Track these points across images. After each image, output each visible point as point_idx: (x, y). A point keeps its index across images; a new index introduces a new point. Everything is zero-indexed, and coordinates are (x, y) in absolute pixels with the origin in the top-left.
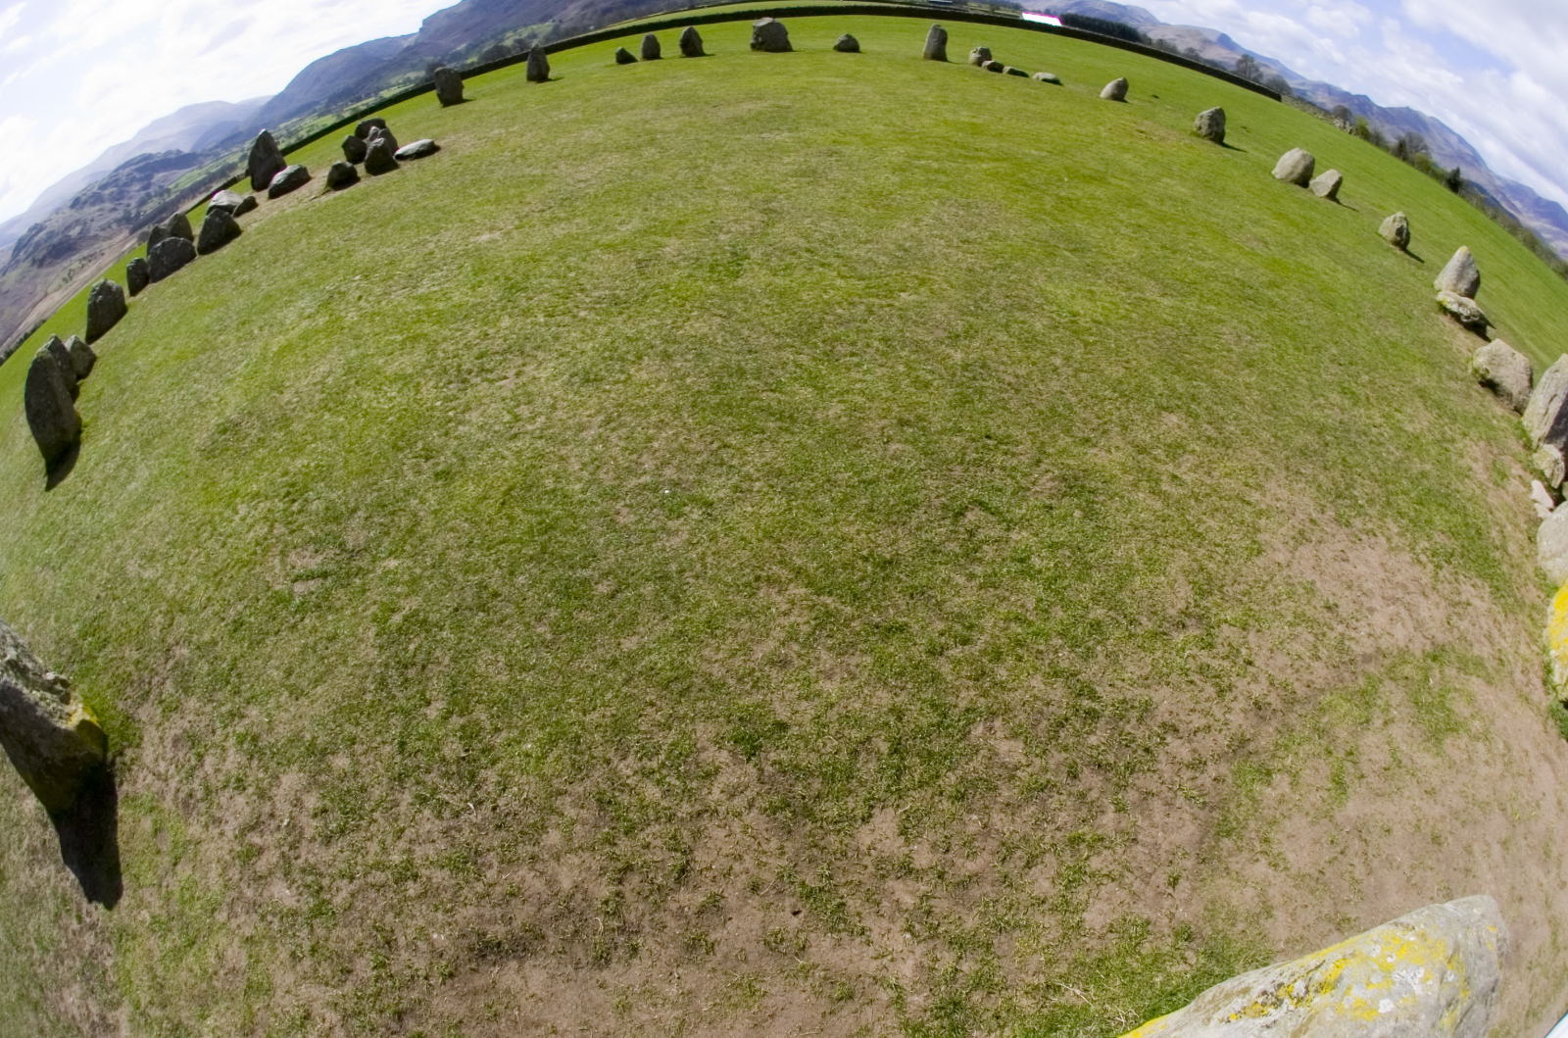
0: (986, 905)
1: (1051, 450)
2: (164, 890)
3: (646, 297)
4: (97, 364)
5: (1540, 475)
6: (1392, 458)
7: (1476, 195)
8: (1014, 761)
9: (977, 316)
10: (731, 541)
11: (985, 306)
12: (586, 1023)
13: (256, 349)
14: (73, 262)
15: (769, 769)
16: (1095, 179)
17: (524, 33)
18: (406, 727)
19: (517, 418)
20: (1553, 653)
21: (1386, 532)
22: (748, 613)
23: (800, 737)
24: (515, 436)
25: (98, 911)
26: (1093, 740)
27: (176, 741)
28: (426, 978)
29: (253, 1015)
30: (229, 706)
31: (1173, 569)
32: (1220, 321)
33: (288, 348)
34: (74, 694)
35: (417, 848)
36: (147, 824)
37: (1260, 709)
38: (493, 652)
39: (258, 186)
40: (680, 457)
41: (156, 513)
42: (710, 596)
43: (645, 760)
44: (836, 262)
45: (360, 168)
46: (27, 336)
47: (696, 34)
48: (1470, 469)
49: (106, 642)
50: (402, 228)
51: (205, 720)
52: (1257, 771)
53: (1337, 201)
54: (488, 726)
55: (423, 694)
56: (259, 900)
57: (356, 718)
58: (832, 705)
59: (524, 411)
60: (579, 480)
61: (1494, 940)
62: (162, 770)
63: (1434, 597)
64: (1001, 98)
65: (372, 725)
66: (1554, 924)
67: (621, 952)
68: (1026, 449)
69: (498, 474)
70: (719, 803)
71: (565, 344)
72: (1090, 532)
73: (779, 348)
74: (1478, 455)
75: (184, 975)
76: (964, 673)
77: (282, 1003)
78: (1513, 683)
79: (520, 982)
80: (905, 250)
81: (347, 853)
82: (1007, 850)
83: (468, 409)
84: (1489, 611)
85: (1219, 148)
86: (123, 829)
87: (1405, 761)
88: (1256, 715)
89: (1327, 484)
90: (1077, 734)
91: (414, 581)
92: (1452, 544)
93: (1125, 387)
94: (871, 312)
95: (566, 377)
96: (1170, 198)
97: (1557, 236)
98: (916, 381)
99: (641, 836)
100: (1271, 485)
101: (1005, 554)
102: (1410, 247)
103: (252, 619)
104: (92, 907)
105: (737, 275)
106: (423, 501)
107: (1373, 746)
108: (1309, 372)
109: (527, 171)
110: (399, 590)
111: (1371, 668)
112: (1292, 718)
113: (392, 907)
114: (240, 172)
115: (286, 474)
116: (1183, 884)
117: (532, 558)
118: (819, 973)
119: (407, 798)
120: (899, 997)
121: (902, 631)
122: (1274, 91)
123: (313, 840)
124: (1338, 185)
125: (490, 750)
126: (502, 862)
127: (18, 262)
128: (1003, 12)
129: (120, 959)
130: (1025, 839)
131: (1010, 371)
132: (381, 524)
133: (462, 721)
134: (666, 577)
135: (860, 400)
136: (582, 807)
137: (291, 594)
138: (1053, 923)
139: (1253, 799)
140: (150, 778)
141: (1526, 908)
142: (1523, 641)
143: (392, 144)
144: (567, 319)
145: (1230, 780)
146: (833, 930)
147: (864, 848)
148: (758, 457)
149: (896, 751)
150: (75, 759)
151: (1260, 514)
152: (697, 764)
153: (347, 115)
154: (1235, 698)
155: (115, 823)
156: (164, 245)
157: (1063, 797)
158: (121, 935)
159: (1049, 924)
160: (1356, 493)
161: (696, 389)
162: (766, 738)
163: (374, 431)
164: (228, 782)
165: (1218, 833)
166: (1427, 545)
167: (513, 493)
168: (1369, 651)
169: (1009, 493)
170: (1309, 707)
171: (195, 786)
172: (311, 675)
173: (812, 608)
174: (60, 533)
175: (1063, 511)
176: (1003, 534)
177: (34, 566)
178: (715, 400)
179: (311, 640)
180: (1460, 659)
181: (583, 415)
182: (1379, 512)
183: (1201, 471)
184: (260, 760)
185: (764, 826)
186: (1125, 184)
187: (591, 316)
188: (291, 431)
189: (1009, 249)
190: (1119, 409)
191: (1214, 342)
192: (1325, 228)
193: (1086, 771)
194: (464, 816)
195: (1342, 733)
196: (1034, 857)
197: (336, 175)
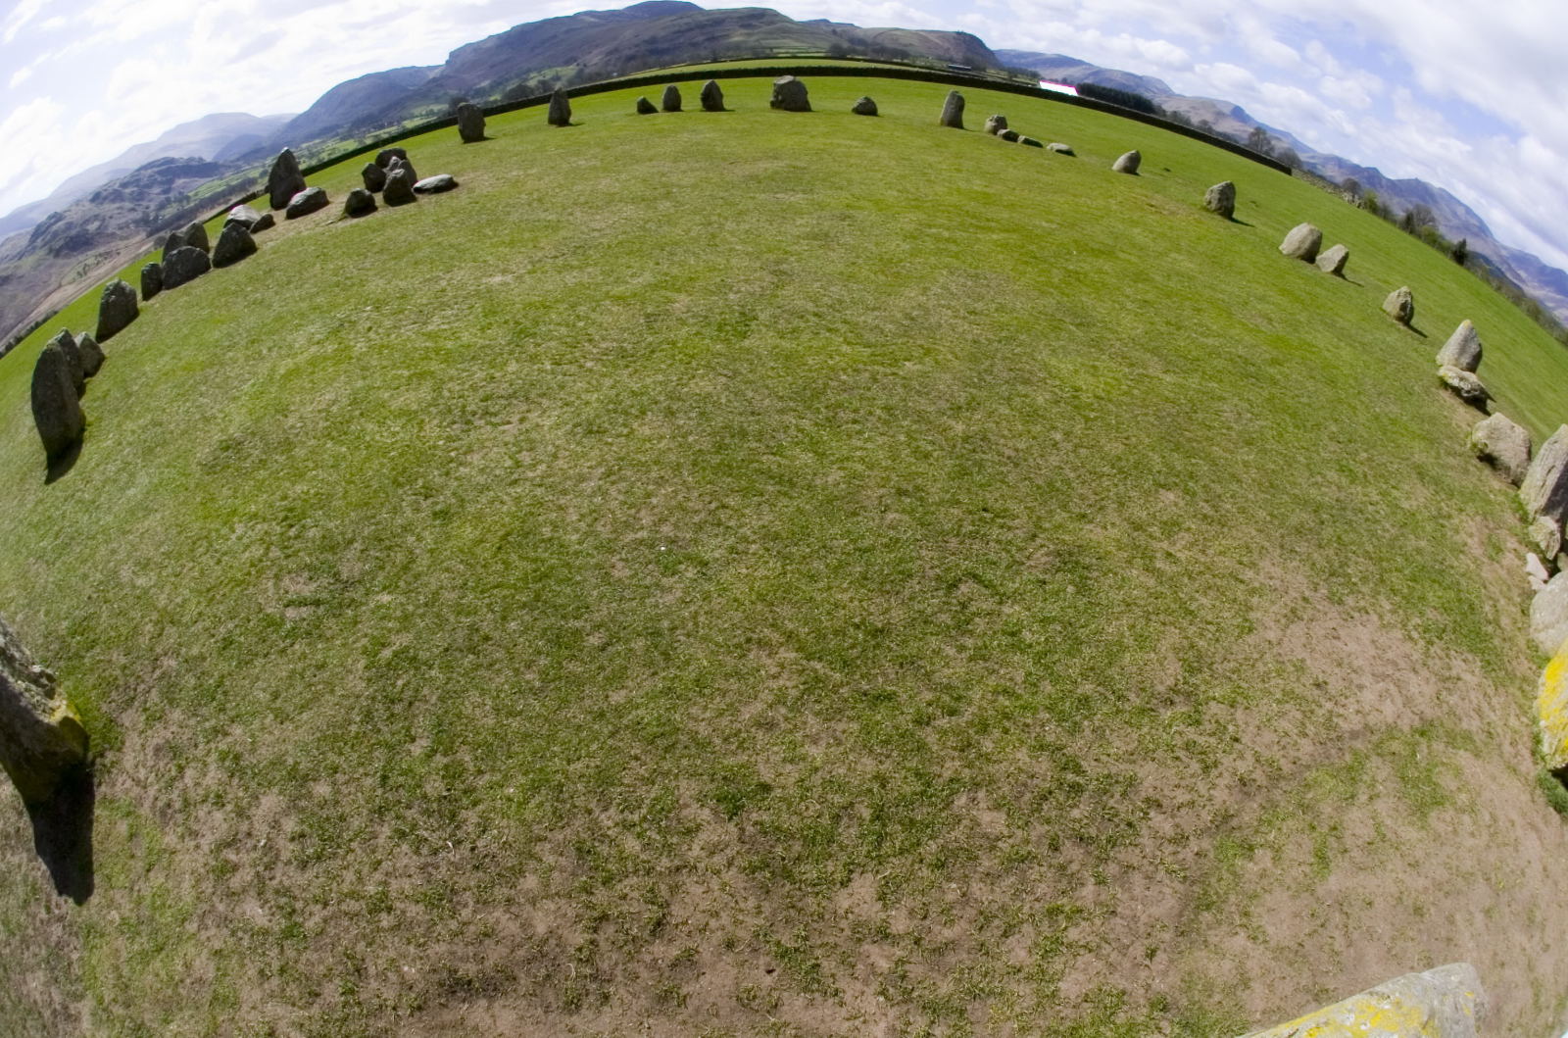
0: (962, 972)
1: (1047, 525)
2: (135, 894)
3: (653, 352)
4: (105, 364)
5: (1535, 547)
7: (1480, 267)
8: (996, 832)
9: (980, 388)
10: (724, 601)
11: (988, 378)
13: (263, 369)
14: (89, 257)
15: (750, 829)
16: (1103, 253)
17: (549, 74)
18: (388, 762)
19: (518, 464)
20: (1542, 723)
21: (1379, 609)
22: (737, 674)
23: (782, 799)
24: (516, 482)
25: (68, 905)
26: (1076, 813)
27: (158, 750)
28: (394, 1009)
29: (217, 1026)
30: (213, 722)
31: (1164, 646)
32: (1221, 399)
33: (294, 373)
34: (59, 690)
35: (393, 881)
36: (123, 828)
37: (1245, 785)
38: (481, 695)
39: (277, 205)
40: (678, 514)
41: (153, 521)
42: (700, 655)
43: (626, 812)
44: (843, 328)
45: (379, 198)
46: (38, 325)
47: (718, 89)
48: (1465, 544)
49: (93, 644)
50: (416, 263)
51: (188, 733)
52: (1241, 846)
53: (1343, 277)
54: (471, 767)
55: (408, 730)
56: (231, 915)
57: (340, 748)
58: (817, 770)
59: (526, 457)
60: (577, 530)
61: (1472, 1005)
62: (142, 776)
63: (1424, 673)
64: (1015, 167)
65: (355, 756)
66: (1536, 986)
67: (592, 999)
68: (1022, 523)
70: (698, 859)
71: (569, 394)
72: (1082, 608)
73: (782, 412)
74: (1474, 530)
75: (150, 978)
76: (950, 743)
77: (247, 1017)
78: (1501, 755)
79: (489, 1021)
80: (912, 319)
81: (322, 879)
82: (985, 919)
83: (470, 450)
84: (1480, 685)
85: (1230, 223)
86: (98, 831)
87: (1389, 835)
88: (1241, 791)
89: (1321, 563)
90: (1060, 807)
91: (406, 617)
92: (1443, 619)
93: (1123, 463)
94: (875, 380)
95: (569, 427)
96: (1178, 274)
97: (1560, 304)
98: (916, 451)
99: (619, 887)
100: (1265, 564)
101: (996, 627)
102: (1414, 322)
103: (242, 639)
104: (61, 900)
105: (744, 336)
106: (419, 539)
107: (1357, 822)
108: (1308, 450)
109: (543, 216)
110: (390, 625)
111: (1358, 744)
112: (1277, 794)
113: (364, 936)
114: (259, 187)
115: (285, 498)
116: (1161, 956)
117: (525, 605)
118: (790, 1031)
119: (386, 831)
121: (890, 700)
122: (1285, 164)
123: (289, 863)
124: (1344, 259)
125: (471, 792)
126: (478, 902)
127: (34, 248)
128: (1021, 80)
129: (86, 954)
130: (1004, 908)
131: (1010, 444)
132: (377, 558)
133: (445, 760)
134: (657, 633)
135: (860, 467)
136: (561, 855)
137: (283, 618)
138: (1028, 991)
139: (1235, 874)
140: (129, 783)
141: (1508, 972)
142: (1513, 712)
143: (411, 176)
144: (573, 368)
145: (1211, 855)
146: (806, 990)
147: (841, 912)
148: (752, 522)
149: (878, 818)
150: (55, 754)
151: (1253, 592)
152: (679, 820)
153: (369, 142)
154: (1221, 774)
155: (91, 822)
156: (180, 252)
157: (1043, 869)
158: (89, 932)
159: (1024, 992)
160: (1349, 571)
161: (698, 448)
162: (748, 798)
163: (376, 465)
164: (207, 796)
165: (1197, 907)
166: (1419, 622)
167: (510, 538)
168: (1357, 728)
169: (1003, 566)
170: (1294, 784)
171: (174, 796)
172: (297, 700)
173: (801, 672)
174: (56, 528)
175: (1056, 586)
176: (996, 607)
177: (27, 558)
178: (716, 460)
179: (300, 665)
180: (1448, 734)
181: (584, 466)
182: (1372, 590)
183: (1195, 549)
184: (241, 779)
185: (742, 885)
186: (1134, 259)
187: (598, 367)
188: (293, 456)
189: (1015, 322)
190: (1116, 485)
191: (1215, 420)
192: (1330, 305)
193: (1068, 843)
194: (442, 854)
195: (1326, 809)
196: (1011, 926)
197: (354, 201)
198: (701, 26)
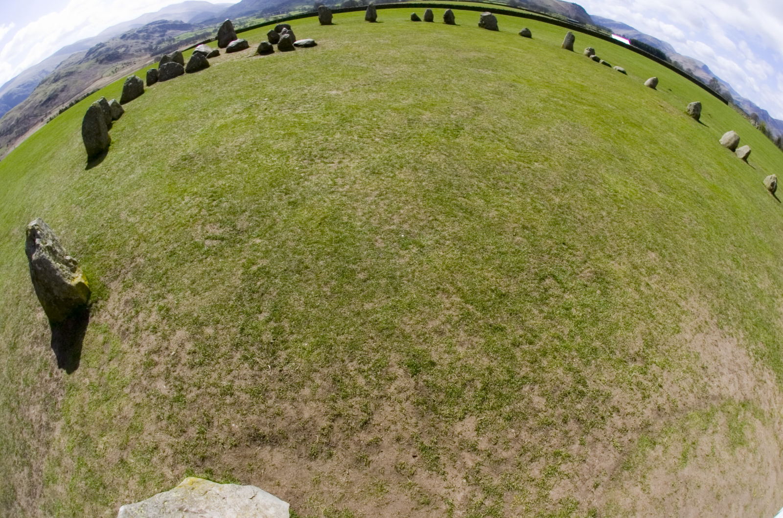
0: (506, 475)
1: (592, 257)
2: (100, 371)
3: (410, 138)
4: (124, 115)
8: (539, 407)
9: (570, 182)
10: (429, 267)
11: (575, 178)
12: (295, 485)
13: (208, 123)
14: (119, 64)
15: (421, 383)
16: (636, 125)
18: (246, 322)
19: (335, 184)
21: (738, 336)
22: (429, 304)
23: (440, 371)
24: (333, 192)
25: (62, 373)
26: (579, 406)
27: (127, 302)
28: (223, 444)
29: (128, 441)
30: (158, 291)
31: (637, 330)
32: (684, 211)
33: (224, 126)
34: (78, 269)
35: (236, 381)
36: (101, 338)
37: (660, 410)
38: (299, 295)
39: (221, 46)
40: (412, 220)
41: (141, 192)
42: (413, 292)
43: (362, 365)
44: (506, 141)
45: (275, 47)
46: (88, 95)
47: (452, 14)
49: (101, 247)
50: (292, 80)
51: (144, 296)
52: (650, 441)
53: (747, 162)
54: (288, 330)
55: (259, 307)
56: (149, 387)
57: (222, 312)
58: (460, 359)
59: (339, 181)
60: (361, 220)
62: (116, 314)
63: (751, 374)
64: (597, 75)
65: (229, 316)
67: (323, 454)
68: (581, 254)
70: (392, 394)
71: (365, 153)
72: (602, 303)
73: (471, 177)
75: (98, 413)
76: (527, 358)
77: (145, 438)
79: (269, 457)
80: (541, 142)
81: (200, 375)
82: (524, 451)
83: (311, 174)
84: (773, 388)
85: (697, 122)
86: (87, 338)
87: (717, 454)
88: (657, 413)
89: (717, 305)
90: (572, 401)
92: (765, 350)
93: (633, 233)
94: (519, 169)
95: (363, 169)
96: (670, 143)
98: (535, 208)
99: (350, 401)
100: (691, 299)
101: (560, 304)
102: (776, 193)
103: (180, 252)
104: (60, 371)
105: (456, 137)
106: (280, 214)
107: (705, 442)
108: (720, 246)
109: (359, 64)
110: (259, 254)
111: (714, 403)
112: (673, 419)
113: (216, 406)
114: (213, 37)
115: (213, 186)
116: (600, 488)
117: (329, 254)
118: (417, 489)
119: (238, 355)
120: (451, 510)
121: (502, 331)
122: (725, 99)
123: (185, 365)
124: (748, 154)
125: (286, 342)
126: (278, 397)
127: (88, 59)
128: (603, 32)
129: (67, 398)
130: (534, 447)
131: (581, 213)
132: (257, 221)
133: (275, 325)
134: (393, 278)
135: (506, 211)
136: (325, 380)
137: (203, 245)
138: (535, 492)
139: (644, 455)
140: (108, 317)
143: (293, 38)
144: (369, 141)
145: (636, 442)
146: (430, 469)
147: (456, 433)
148: (451, 229)
149: (485, 389)
150: (71, 299)
151: (683, 312)
152: (387, 372)
153: (271, 20)
154: (650, 402)
155: (84, 334)
156: (168, 65)
157: (557, 431)
158: (71, 388)
159: (533, 491)
160: (729, 313)
161: (427, 188)
162: (423, 368)
163: (262, 175)
164: (149, 327)
165: (623, 467)
166: (754, 347)
167: (326, 220)
168: (715, 394)
169: (569, 273)
170: (682, 415)
171: (131, 326)
172: (204, 286)
173: (461, 309)
174: (89, 191)
175: (592, 289)
176: (561, 294)
177: (71, 204)
178: (435, 196)
179: (208, 269)
180: (754, 409)
181: (369, 189)
182: (737, 326)
183: (660, 284)
184: (168, 321)
185: (411, 411)
186: (650, 131)
187: (381, 142)
188: (220, 167)
189: (590, 152)
190: (628, 244)
191: (679, 221)
192: (740, 175)
193: (572, 421)
194: (265, 371)
195: (693, 432)
196: (535, 457)
197: (262, 48)
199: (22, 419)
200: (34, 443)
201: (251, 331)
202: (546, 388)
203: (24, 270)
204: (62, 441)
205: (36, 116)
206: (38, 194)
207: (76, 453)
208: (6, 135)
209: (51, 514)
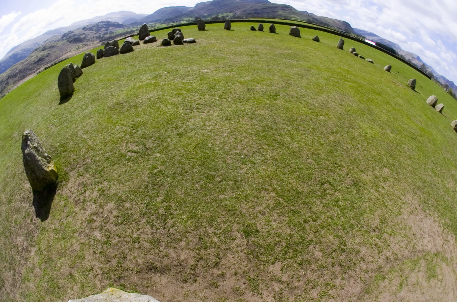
0: (297, 296)
1: (352, 172)
2: (61, 222)
3: (249, 99)
4: (83, 75)
6: (441, 194)
8: (319, 258)
9: (340, 128)
10: (258, 175)
11: (343, 125)
12: (173, 296)
13: (132, 84)
14: (81, 45)
15: (250, 242)
16: (378, 94)
17: (225, 15)
18: (150, 201)
19: (205, 124)
21: (434, 216)
22: (257, 197)
23: (262, 236)
24: (203, 129)
25: (38, 221)
26: (341, 257)
27: (79, 184)
28: (132, 270)
29: (75, 263)
30: (99, 180)
31: (376, 214)
32: (405, 144)
33: (141, 87)
34: (52, 162)
35: (142, 235)
36: (63, 203)
37: (388, 259)
38: (181, 188)
39: (141, 39)
40: (249, 148)
41: (91, 121)
42: (248, 189)
43: (216, 230)
44: (304, 103)
45: (172, 42)
46: (62, 61)
47: (274, 26)
49: (66, 151)
50: (182, 62)
51: (90, 181)
52: (381, 277)
53: (442, 113)
54: (174, 208)
55: (157, 194)
56: (90, 234)
57: (136, 194)
58: (273, 229)
59: (207, 123)
60: (219, 147)
62: (73, 190)
63: (441, 237)
64: (357, 64)
65: (140, 198)
67: (191, 280)
68: (345, 170)
69: (196, 139)
70: (233, 248)
71: (223, 107)
72: (357, 198)
73: (283, 124)
75: (58, 246)
76: (312, 230)
77: (86, 263)
78: (453, 266)
79: (159, 280)
80: (324, 104)
81: (121, 230)
82: (308, 282)
83: (191, 118)
84: (453, 244)
85: (414, 91)
86: (55, 202)
87: (420, 283)
88: (386, 261)
89: (423, 198)
90: (338, 255)
92: (449, 223)
94: (311, 120)
95: (221, 117)
96: (398, 104)
98: (320, 143)
99: (209, 251)
100: (408, 196)
101: (332, 199)
103: (113, 158)
104: (37, 219)
105: (275, 100)
106: (172, 140)
107: (413, 277)
108: (425, 164)
109: (221, 55)
110: (158, 163)
111: (419, 255)
112: (395, 264)
113: (129, 248)
114: (136, 33)
115: (133, 121)
117: (200, 165)
119: (144, 220)
121: (298, 213)
122: (430, 76)
123: (112, 223)
124: (442, 108)
125: (172, 215)
126: (166, 246)
127: (63, 40)
128: (361, 38)
129: (40, 235)
130: (314, 280)
131: (346, 146)
132: (158, 143)
133: (167, 204)
134: (237, 181)
135: (303, 144)
136: (194, 238)
137: (126, 155)
139: (378, 285)
140: (68, 191)
143: (182, 37)
144: (225, 100)
145: (373, 278)
146: (253, 291)
147: (269, 271)
148: (270, 154)
149: (287, 247)
150: (46, 179)
151: (403, 203)
152: (231, 235)
153: (170, 26)
154: (382, 255)
155: (53, 200)
156: (110, 48)
157: (328, 272)
158: (43, 229)
160: (429, 203)
161: (258, 129)
162: (252, 233)
163: (162, 117)
164: (91, 200)
165: (365, 292)
166: (443, 222)
167: (199, 145)
168: (420, 250)
169: (338, 181)
170: (400, 262)
171: (81, 198)
172: (126, 179)
173: (275, 200)
174: (60, 117)
175: (351, 190)
176: (333, 193)
177: (49, 124)
178: (262, 134)
179: (129, 169)
180: (442, 257)
181: (224, 129)
182: (434, 210)
183: (390, 187)
184: (103, 197)
185: (244, 258)
186: (387, 97)
187: (232, 101)
188: (138, 110)
189: (352, 110)
190: (373, 164)
191: (402, 150)
192: (437, 121)
193: (337, 266)
194: (159, 230)
195: (406, 272)
196: (315, 286)
197: (164, 42)
198: (270, 8)
199: (12, 243)
200: (18, 258)
201: (152, 207)
202: (323, 247)
203: (19, 158)
204: (35, 259)
205: (31, 69)
206: (30, 115)
207: (43, 267)
208: (13, 78)
209: (25, 298)
